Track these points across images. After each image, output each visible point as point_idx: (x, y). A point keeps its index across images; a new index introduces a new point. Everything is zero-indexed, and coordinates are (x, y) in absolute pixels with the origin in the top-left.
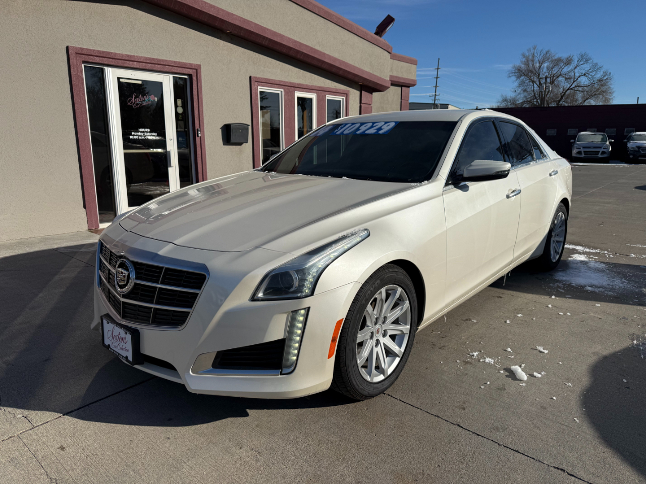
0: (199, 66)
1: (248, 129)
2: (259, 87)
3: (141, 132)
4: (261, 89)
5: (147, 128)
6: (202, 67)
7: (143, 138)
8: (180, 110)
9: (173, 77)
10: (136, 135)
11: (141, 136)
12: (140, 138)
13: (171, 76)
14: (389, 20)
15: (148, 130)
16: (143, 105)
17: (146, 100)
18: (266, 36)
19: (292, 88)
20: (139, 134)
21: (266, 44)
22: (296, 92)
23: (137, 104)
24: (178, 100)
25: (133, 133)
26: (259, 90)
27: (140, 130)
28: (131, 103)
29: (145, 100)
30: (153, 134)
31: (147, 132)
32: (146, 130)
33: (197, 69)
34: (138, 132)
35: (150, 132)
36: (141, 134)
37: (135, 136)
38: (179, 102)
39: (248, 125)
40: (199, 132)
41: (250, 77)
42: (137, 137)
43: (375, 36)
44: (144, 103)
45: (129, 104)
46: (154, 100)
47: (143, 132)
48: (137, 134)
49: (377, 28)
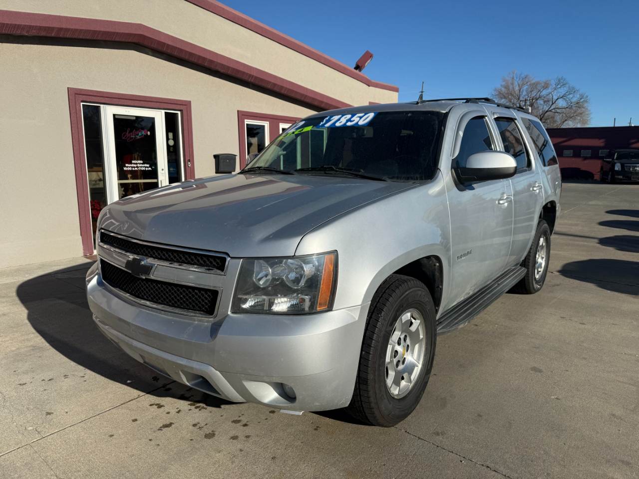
0: (190, 102)
1: (235, 159)
2: (246, 120)
3: (134, 164)
4: (247, 122)
5: (140, 160)
6: (192, 103)
7: (136, 169)
8: (171, 143)
9: (165, 112)
10: (130, 167)
11: (134, 167)
12: (133, 169)
13: (163, 112)
14: (368, 56)
15: (141, 162)
16: (136, 138)
17: (140, 134)
18: (252, 74)
19: (277, 120)
20: (133, 165)
21: (252, 81)
22: (280, 124)
23: (132, 138)
24: (169, 133)
25: (127, 165)
26: (246, 123)
27: (133, 162)
28: (126, 137)
29: (138, 135)
30: (146, 165)
31: (140, 164)
32: (139, 162)
33: (187, 104)
34: (131, 163)
35: (142, 164)
36: (135, 165)
37: (128, 167)
38: (171, 135)
39: (236, 155)
40: (189, 163)
41: (238, 111)
42: (130, 169)
43: (355, 71)
44: (138, 137)
45: (123, 138)
46: (147, 134)
47: (137, 164)
48: (131, 165)
49: (357, 63)
